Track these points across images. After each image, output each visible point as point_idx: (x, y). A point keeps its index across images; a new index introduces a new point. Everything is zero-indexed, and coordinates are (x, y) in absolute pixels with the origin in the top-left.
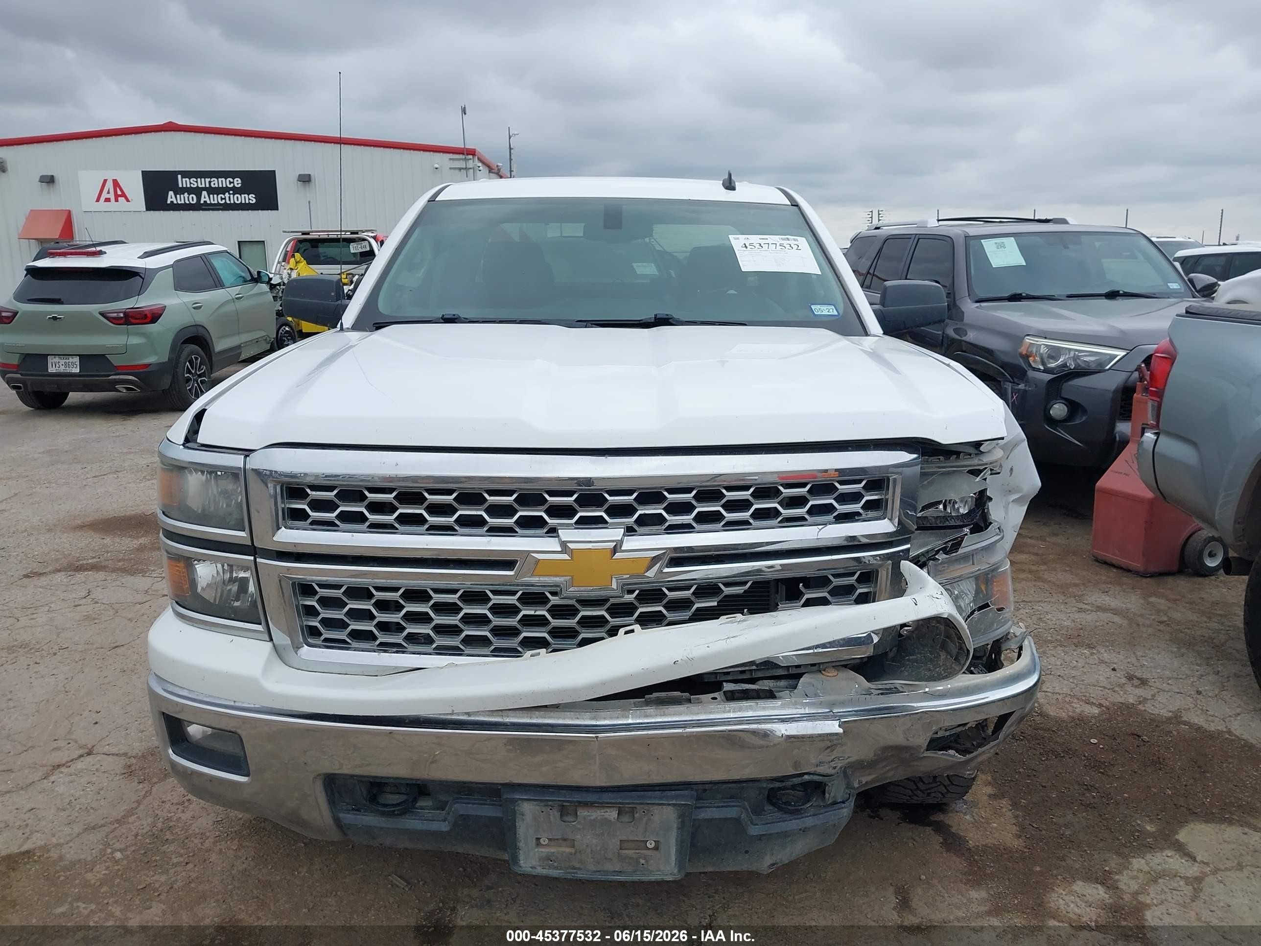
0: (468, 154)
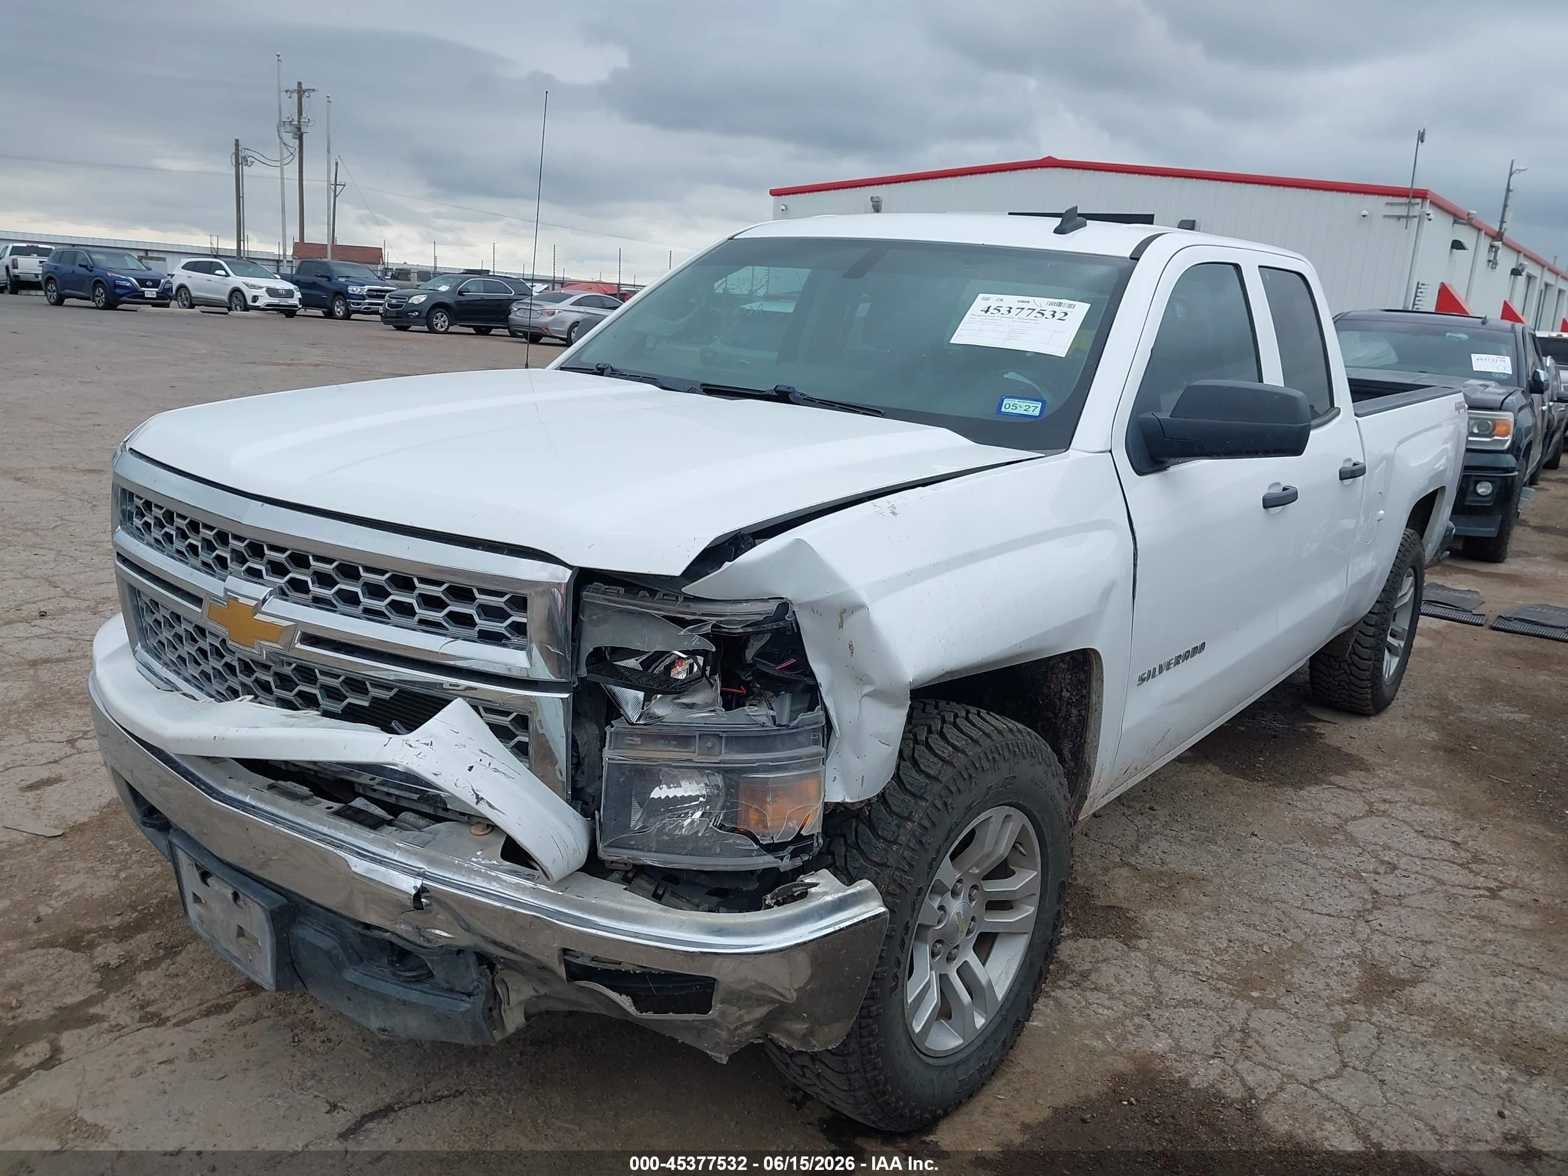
0: (1414, 197)
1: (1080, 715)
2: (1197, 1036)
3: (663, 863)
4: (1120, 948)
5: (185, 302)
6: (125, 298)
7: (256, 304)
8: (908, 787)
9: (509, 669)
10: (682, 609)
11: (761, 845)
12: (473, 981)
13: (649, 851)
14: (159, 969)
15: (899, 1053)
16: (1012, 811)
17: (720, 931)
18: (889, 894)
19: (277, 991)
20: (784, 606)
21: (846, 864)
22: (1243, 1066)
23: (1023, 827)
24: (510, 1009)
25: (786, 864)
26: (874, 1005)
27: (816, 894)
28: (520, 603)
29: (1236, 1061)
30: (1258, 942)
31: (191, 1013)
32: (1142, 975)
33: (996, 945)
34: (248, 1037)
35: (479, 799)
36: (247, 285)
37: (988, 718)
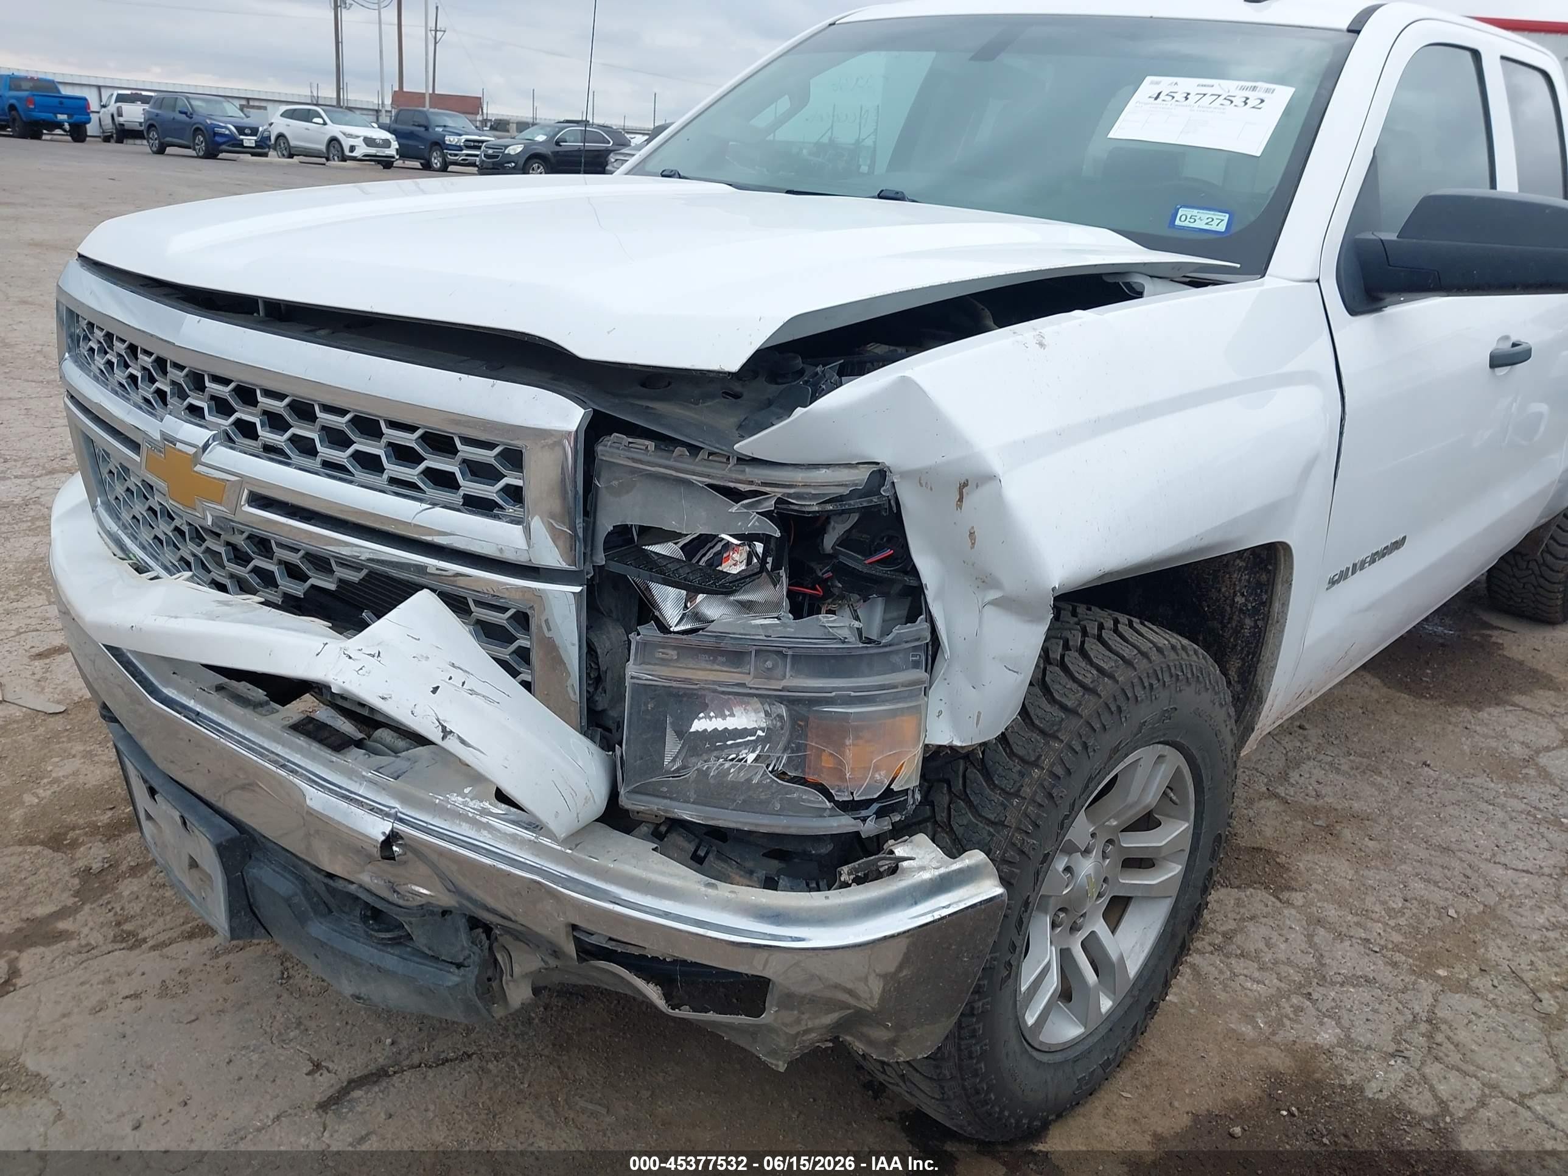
1: (1256, 626)
2: (1373, 1026)
3: (706, 818)
4: (1270, 903)
5: (284, 152)
6: (224, 147)
7: (353, 154)
8: (1037, 722)
9: (501, 550)
10: (734, 476)
11: (837, 803)
12: (463, 948)
13: (685, 802)
14: (145, 877)
15: (1007, 1055)
16: (1167, 750)
17: (778, 917)
18: (1005, 861)
19: (233, 939)
20: (881, 474)
21: (949, 821)
22: (1433, 1070)
23: (1178, 771)
24: (514, 981)
25: (870, 827)
26: (979, 1000)
27: (911, 870)
28: (514, 458)
29: (1423, 1063)
30: (1442, 904)
31: (173, 934)
32: (1297, 938)
33: (1130, 909)
34: (230, 969)
35: (446, 733)
36: (344, 134)
37: (1143, 630)
